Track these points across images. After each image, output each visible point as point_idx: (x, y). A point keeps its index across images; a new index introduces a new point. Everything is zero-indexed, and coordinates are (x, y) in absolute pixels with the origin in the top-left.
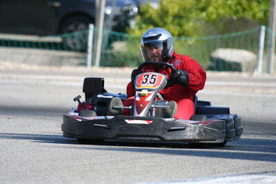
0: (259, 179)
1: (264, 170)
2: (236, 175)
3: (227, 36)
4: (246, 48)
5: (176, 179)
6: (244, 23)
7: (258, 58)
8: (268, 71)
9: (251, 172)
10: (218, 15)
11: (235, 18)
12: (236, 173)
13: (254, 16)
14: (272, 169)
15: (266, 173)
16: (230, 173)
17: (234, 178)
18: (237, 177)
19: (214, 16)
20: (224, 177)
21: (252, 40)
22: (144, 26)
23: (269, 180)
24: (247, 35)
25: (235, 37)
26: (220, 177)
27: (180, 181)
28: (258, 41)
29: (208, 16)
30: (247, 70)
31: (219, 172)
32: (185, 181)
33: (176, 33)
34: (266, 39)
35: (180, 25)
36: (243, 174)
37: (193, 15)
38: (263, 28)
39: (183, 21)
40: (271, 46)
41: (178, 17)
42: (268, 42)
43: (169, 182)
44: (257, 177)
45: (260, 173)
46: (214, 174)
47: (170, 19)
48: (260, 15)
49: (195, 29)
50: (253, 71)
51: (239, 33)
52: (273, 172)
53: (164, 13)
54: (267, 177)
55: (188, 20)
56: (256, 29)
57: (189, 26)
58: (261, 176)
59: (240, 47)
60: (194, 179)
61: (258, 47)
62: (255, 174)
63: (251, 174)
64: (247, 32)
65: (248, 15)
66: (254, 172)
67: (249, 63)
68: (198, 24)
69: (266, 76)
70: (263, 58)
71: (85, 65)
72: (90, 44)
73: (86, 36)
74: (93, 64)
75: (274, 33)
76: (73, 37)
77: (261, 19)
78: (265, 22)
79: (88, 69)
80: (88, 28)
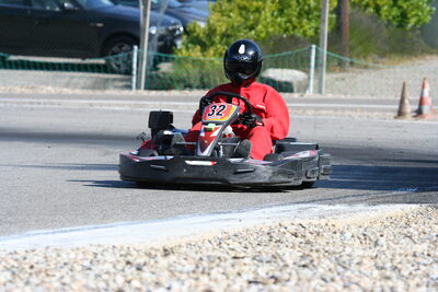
0: (306, 208)
1: (312, 198)
2: (283, 205)
3: (277, 55)
4: (297, 68)
6: (294, 41)
7: (309, 78)
8: (320, 92)
10: (267, 32)
11: (285, 36)
12: (282, 203)
13: (304, 33)
14: (320, 197)
15: (314, 201)
16: (277, 203)
17: (281, 208)
18: (284, 207)
19: (263, 35)
20: (271, 207)
21: (302, 62)
22: (190, 45)
23: (316, 210)
24: (297, 54)
25: (284, 56)
26: (266, 207)
28: (309, 59)
29: (257, 34)
30: (299, 91)
34: (316, 58)
36: (290, 204)
38: (314, 46)
40: (322, 65)
41: (225, 35)
42: (320, 61)
44: (304, 206)
45: (308, 202)
46: (260, 204)
47: (217, 39)
48: (311, 33)
50: (305, 92)
51: (290, 53)
53: (211, 32)
54: (315, 206)
56: (306, 48)
58: (309, 205)
59: (290, 67)
61: (309, 67)
62: (303, 203)
63: (298, 203)
64: (298, 51)
65: (299, 33)
66: (301, 200)
67: (300, 83)
69: (318, 96)
70: (315, 77)
71: (130, 87)
72: (135, 66)
73: (130, 57)
74: (138, 87)
75: (325, 52)
76: (117, 59)
77: (311, 37)
78: (316, 40)
79: (133, 92)
80: (132, 49)
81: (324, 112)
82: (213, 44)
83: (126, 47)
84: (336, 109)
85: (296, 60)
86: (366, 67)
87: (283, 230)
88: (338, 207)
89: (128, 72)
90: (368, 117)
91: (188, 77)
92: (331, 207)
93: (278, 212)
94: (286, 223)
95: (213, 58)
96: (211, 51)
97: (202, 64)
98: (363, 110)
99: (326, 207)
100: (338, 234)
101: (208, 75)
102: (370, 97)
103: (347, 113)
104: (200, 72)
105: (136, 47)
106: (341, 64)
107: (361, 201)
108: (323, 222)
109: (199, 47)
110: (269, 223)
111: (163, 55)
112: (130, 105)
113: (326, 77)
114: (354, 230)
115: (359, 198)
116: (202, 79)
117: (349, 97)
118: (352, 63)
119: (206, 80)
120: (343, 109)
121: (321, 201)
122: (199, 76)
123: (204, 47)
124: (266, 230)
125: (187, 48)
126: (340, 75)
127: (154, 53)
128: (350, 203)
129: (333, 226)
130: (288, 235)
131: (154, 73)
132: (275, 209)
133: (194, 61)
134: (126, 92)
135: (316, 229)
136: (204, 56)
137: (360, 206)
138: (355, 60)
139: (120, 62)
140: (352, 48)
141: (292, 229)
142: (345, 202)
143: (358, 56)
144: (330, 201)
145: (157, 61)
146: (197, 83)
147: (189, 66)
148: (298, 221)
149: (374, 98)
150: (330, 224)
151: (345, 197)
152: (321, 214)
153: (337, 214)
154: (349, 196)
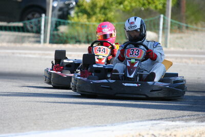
0: (157, 124)
2: (141, 121)
4: (151, 30)
5: (100, 124)
7: (159, 37)
8: (166, 46)
9: (151, 118)
11: (143, 9)
12: (141, 120)
13: (156, 7)
14: (166, 116)
15: (162, 119)
16: (137, 120)
17: (140, 123)
18: (142, 122)
19: (128, 8)
20: (133, 122)
21: (154, 25)
22: (80, 14)
23: (164, 125)
24: (151, 21)
26: (130, 122)
27: (102, 126)
28: (159, 25)
29: (125, 8)
31: (129, 119)
32: (106, 126)
33: (102, 19)
34: (164, 24)
35: (105, 14)
36: (146, 120)
37: (114, 7)
38: (162, 16)
39: (107, 11)
40: (167, 28)
41: (103, 8)
42: (166, 26)
43: (95, 126)
44: (155, 122)
45: (159, 119)
46: (126, 120)
47: (97, 10)
48: (160, 7)
49: (115, 17)
52: (166, 118)
53: (94, 6)
54: (163, 122)
55: (111, 10)
56: (157, 17)
57: (111, 15)
58: (158, 122)
60: (112, 124)
61: (159, 29)
62: (155, 120)
63: (152, 120)
64: (151, 19)
65: (152, 7)
66: (154, 118)
68: (118, 14)
69: (165, 49)
70: (162, 37)
71: (39, 42)
72: (43, 27)
73: (40, 22)
74: (45, 42)
75: (169, 19)
76: (31, 23)
77: (160, 9)
78: (163, 11)
79: (42, 45)
80: (41, 16)
82: (95, 13)
83: (37, 15)
84: (176, 58)
85: (150, 25)
86: (197, 30)
88: (178, 123)
89: (38, 32)
90: (198, 63)
91: (78, 36)
92: (174, 123)
93: (138, 126)
94: (143, 133)
95: (95, 23)
96: (94, 18)
97: (87, 27)
98: (194, 58)
101: (91, 34)
102: (199, 50)
103: (184, 60)
104: (86, 32)
105: (43, 15)
106: (180, 28)
108: (168, 133)
109: (85, 16)
110: (132, 133)
111: (62, 21)
112: (39, 54)
113: (170, 36)
115: (192, 117)
116: (87, 36)
117: (185, 50)
118: (187, 27)
119: (90, 38)
121: (167, 119)
122: (85, 35)
123: (89, 16)
125: (78, 16)
126: (179, 35)
127: (55, 19)
128: (186, 121)
131: (55, 32)
132: (136, 124)
133: (82, 25)
134: (37, 45)
136: (89, 21)
137: (193, 123)
138: (189, 25)
139: (33, 25)
140: (187, 18)
142: (183, 120)
143: (191, 23)
144: (173, 119)
145: (57, 25)
146: (84, 39)
147: (79, 28)
148: (151, 132)
151: (183, 116)
152: (167, 128)
153: (177, 128)
154: (185, 116)
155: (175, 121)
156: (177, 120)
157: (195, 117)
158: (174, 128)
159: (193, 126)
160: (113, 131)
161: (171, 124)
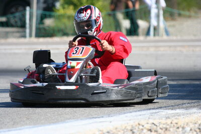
0: (156, 113)
1: (159, 106)
5: (96, 116)
14: (165, 105)
15: (161, 108)
16: (135, 110)
17: (138, 113)
18: (140, 112)
20: (131, 112)
21: (145, 13)
22: (66, 6)
23: (163, 113)
26: (128, 112)
27: (99, 118)
31: (127, 109)
32: (103, 117)
36: (144, 110)
43: (91, 118)
44: (154, 111)
45: (156, 109)
46: (123, 111)
49: (104, 7)
54: (162, 111)
57: (99, 5)
58: (157, 111)
60: (109, 115)
62: (153, 109)
63: (150, 109)
67: (143, 29)
68: (105, 3)
69: (157, 38)
71: (24, 36)
72: (28, 21)
73: (24, 16)
74: (31, 36)
76: (15, 17)
79: (27, 40)
80: (25, 10)
81: (162, 49)
83: (21, 8)
84: (170, 47)
86: (190, 17)
87: (141, 127)
88: (178, 111)
89: (23, 26)
90: (193, 51)
91: (66, 28)
92: (173, 111)
93: (136, 116)
94: (143, 123)
98: (189, 46)
99: (170, 112)
100: (181, 129)
102: (193, 38)
103: (178, 49)
105: (28, 8)
106: (172, 15)
107: (194, 107)
108: (169, 121)
110: (131, 123)
111: (47, 13)
112: (25, 49)
114: (192, 126)
115: (192, 105)
117: (179, 38)
118: (180, 15)
120: (175, 46)
121: (166, 107)
124: (129, 128)
125: (64, 8)
126: (172, 23)
127: (40, 12)
128: (187, 108)
129: (177, 123)
130: (145, 131)
131: (41, 26)
132: (134, 114)
134: (22, 40)
135: (165, 126)
137: (194, 110)
138: (182, 12)
139: (17, 19)
140: (179, 4)
141: (148, 126)
142: (183, 108)
143: (183, 9)
144: (172, 107)
145: (42, 18)
147: (65, 21)
148: (151, 121)
149: (197, 38)
150: (174, 122)
151: (183, 104)
152: (167, 116)
153: (178, 116)
154: (185, 104)
155: (175, 109)
156: (176, 108)
157: (196, 104)
158: (174, 116)
159: (195, 113)
160: (111, 122)
161: (171, 113)
